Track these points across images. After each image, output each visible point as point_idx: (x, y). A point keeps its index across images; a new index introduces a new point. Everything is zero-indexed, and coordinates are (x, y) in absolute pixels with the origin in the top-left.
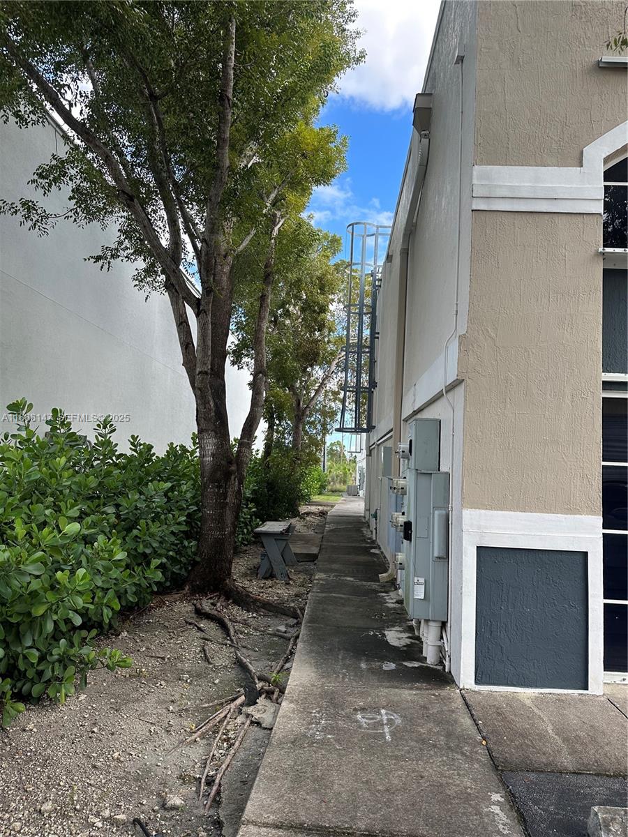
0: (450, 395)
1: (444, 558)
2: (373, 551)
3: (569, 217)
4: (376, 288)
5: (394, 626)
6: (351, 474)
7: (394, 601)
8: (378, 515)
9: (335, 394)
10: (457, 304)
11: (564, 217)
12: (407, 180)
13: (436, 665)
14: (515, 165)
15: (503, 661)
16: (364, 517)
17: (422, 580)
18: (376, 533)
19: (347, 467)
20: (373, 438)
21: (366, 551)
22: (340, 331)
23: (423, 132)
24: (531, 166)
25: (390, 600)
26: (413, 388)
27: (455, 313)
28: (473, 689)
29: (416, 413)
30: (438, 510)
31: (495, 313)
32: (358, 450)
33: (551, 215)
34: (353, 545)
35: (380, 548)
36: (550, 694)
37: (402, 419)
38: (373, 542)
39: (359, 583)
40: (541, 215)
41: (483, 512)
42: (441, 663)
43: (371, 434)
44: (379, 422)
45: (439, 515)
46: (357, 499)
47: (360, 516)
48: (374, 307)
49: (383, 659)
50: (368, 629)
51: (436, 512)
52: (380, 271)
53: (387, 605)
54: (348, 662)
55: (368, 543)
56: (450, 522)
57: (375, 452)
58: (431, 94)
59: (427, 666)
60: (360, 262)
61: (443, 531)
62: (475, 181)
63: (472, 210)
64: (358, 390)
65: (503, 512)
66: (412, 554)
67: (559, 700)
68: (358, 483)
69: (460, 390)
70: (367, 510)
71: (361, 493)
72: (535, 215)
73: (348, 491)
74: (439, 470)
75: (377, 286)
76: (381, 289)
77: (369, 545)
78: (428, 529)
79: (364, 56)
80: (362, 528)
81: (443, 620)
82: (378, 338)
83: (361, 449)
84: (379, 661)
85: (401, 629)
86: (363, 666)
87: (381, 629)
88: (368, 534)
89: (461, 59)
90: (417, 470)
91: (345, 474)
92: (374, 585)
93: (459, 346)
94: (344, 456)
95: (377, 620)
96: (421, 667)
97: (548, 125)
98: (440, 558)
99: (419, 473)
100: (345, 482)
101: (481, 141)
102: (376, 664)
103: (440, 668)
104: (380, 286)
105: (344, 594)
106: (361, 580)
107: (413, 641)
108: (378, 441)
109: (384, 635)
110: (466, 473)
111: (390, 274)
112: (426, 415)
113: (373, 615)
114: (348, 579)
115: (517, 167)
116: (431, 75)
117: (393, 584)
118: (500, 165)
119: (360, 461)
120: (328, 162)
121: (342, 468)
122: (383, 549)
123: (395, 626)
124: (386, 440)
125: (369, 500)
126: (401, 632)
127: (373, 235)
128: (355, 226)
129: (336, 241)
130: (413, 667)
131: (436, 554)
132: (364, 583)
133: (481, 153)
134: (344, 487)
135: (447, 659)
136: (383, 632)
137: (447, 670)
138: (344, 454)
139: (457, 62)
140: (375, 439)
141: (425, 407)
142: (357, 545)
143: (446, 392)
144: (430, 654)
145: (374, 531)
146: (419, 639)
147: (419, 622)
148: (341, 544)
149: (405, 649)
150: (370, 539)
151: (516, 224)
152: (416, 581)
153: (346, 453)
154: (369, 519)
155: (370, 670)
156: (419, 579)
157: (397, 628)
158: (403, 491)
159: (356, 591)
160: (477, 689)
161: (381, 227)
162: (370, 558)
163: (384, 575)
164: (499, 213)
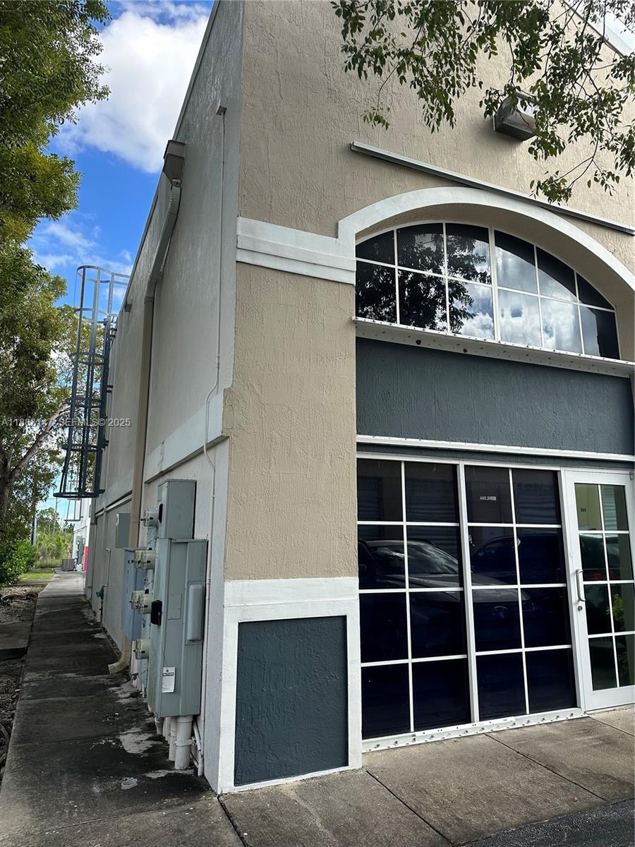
0: (211, 453)
1: (198, 640)
2: (97, 636)
3: (327, 284)
4: (109, 338)
5: (130, 728)
6: (66, 546)
7: (128, 695)
8: (105, 593)
9: (53, 453)
10: (219, 357)
11: (322, 283)
12: (151, 228)
13: (186, 769)
14: (278, 224)
15: (264, 751)
16: (85, 595)
17: (172, 670)
18: (102, 614)
19: (62, 538)
20: (101, 502)
21: (89, 637)
22: (62, 382)
23: (174, 180)
24: (292, 227)
25: (123, 695)
26: (160, 447)
27: (217, 366)
28: (232, 792)
29: (162, 474)
30: (193, 584)
31: (260, 369)
32: (77, 518)
33: (311, 279)
34: (73, 631)
35: (106, 632)
36: (312, 778)
37: (144, 481)
38: (97, 625)
39: (83, 678)
40: (302, 278)
41: (246, 582)
42: (191, 765)
43: (98, 499)
44: (110, 485)
45: (195, 591)
46: (75, 575)
47: (80, 595)
48: (106, 357)
49: (121, 774)
50: (98, 738)
51: (192, 587)
52: (115, 320)
53: (120, 701)
54: (75, 789)
55: (91, 627)
56: (207, 598)
57: (102, 521)
58: (184, 144)
59: (175, 773)
60: (92, 308)
61: (199, 608)
62: (239, 232)
63: (237, 262)
64: (85, 449)
65: (267, 580)
66: (161, 640)
67: (322, 784)
68: (74, 556)
69: (224, 449)
70: (89, 587)
71: (79, 567)
72: (296, 277)
73: (62, 566)
74: (193, 538)
75: (111, 336)
76: (116, 341)
77: (92, 630)
78: (181, 609)
79: (107, 94)
80: (82, 609)
81: (195, 714)
82: (110, 392)
83: (80, 517)
84: (116, 779)
85: (139, 730)
86: (96, 789)
87: (114, 735)
88: (89, 616)
89: (223, 111)
90: (171, 539)
91: (59, 546)
92: (102, 679)
93: (224, 401)
94: (57, 525)
95: (108, 723)
96: (168, 776)
97: (308, 193)
98: (193, 641)
99: (173, 543)
100: (58, 556)
101: (245, 193)
102: (111, 784)
103: (190, 772)
104: (114, 336)
105: (64, 696)
106: (85, 675)
107: (155, 743)
108: (107, 507)
109: (119, 742)
110: (230, 539)
111: (128, 325)
112: (178, 475)
113: (104, 718)
114: (69, 675)
115: (279, 226)
116: (183, 126)
117: (125, 674)
118: (263, 221)
119: (78, 531)
120: (62, 192)
121: (55, 539)
122: (109, 633)
123: (132, 727)
124: (119, 506)
125: (91, 575)
126: (139, 733)
127: (107, 282)
128: (87, 269)
129: (59, 283)
130: (158, 778)
131: (189, 637)
132: (89, 678)
133: (245, 205)
134: (57, 561)
135: (200, 760)
136: (117, 737)
137: (199, 774)
138: (57, 523)
139: (219, 113)
140: (104, 505)
141: (175, 468)
142: (77, 630)
143: (207, 450)
144: (178, 757)
145: (99, 613)
146: (161, 738)
147: (162, 720)
148: (58, 632)
149: (147, 755)
150: (92, 621)
151: (279, 283)
152: (165, 672)
153: (59, 522)
154: (91, 598)
155: (105, 794)
156: (169, 669)
157: (135, 729)
158: (150, 565)
159: (79, 690)
160: (236, 792)
161: (117, 275)
162: (94, 645)
163: (115, 664)
164: (263, 269)
